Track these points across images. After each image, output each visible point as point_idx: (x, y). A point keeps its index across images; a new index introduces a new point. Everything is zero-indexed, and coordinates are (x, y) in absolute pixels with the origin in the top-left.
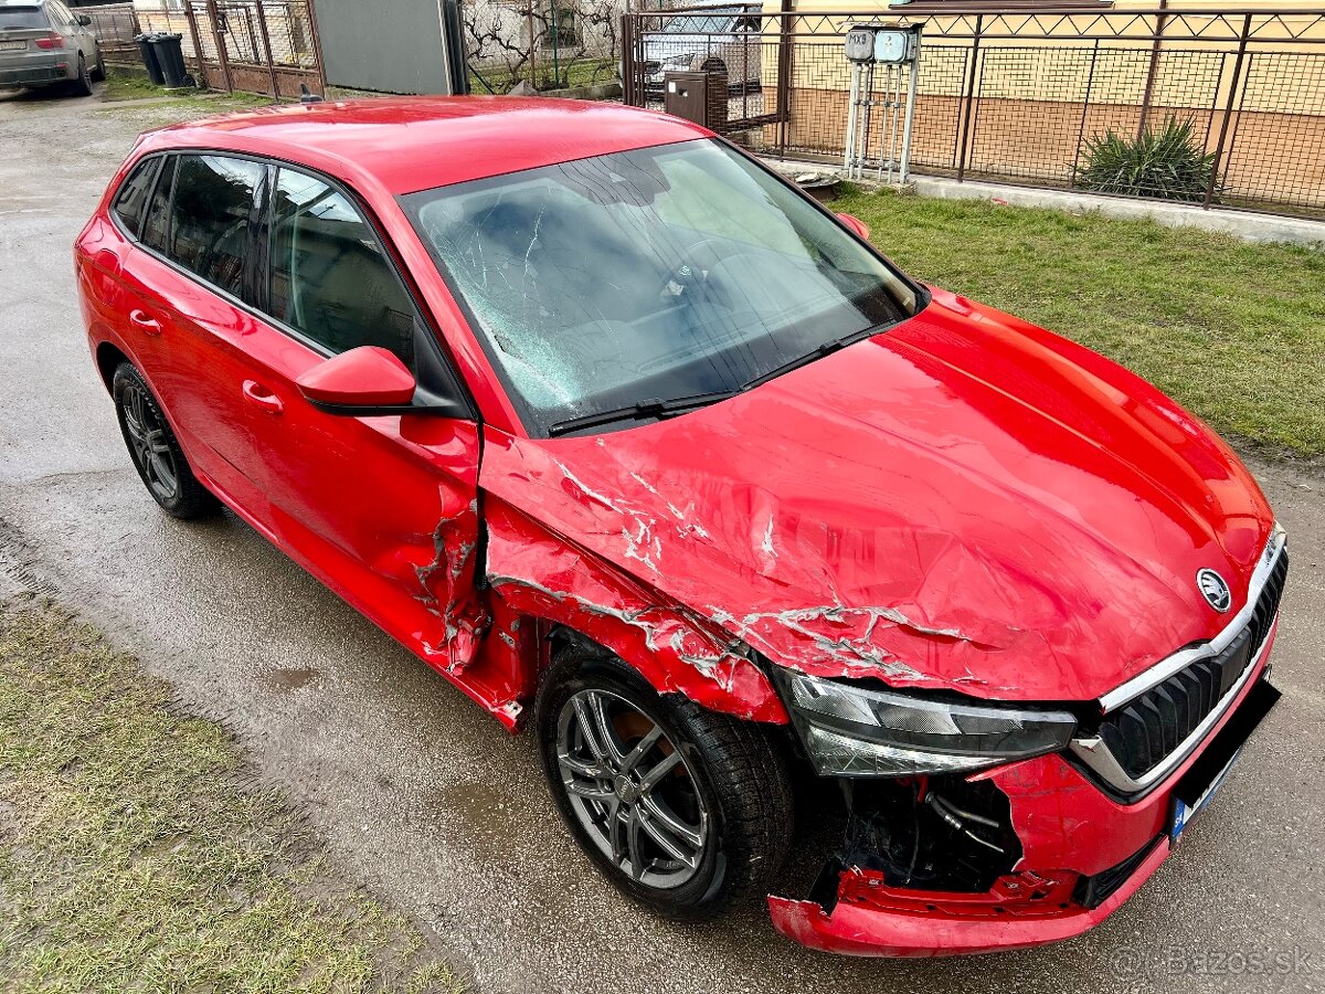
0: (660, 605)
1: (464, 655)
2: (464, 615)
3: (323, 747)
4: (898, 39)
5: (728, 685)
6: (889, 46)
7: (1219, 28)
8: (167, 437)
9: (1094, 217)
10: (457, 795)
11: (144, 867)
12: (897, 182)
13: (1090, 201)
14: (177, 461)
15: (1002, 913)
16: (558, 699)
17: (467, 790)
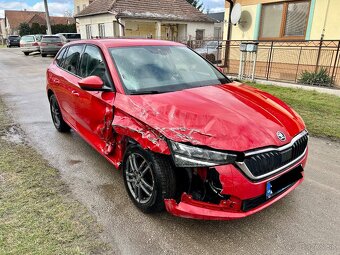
0: (146, 128)
1: (109, 150)
2: (110, 140)
3: (77, 175)
4: (252, 46)
5: (158, 145)
6: (250, 48)
7: (332, 44)
8: (59, 111)
9: (300, 90)
10: (105, 187)
11: (29, 191)
12: (251, 80)
13: (299, 86)
14: (60, 116)
15: (221, 210)
16: (126, 158)
17: (108, 186)
